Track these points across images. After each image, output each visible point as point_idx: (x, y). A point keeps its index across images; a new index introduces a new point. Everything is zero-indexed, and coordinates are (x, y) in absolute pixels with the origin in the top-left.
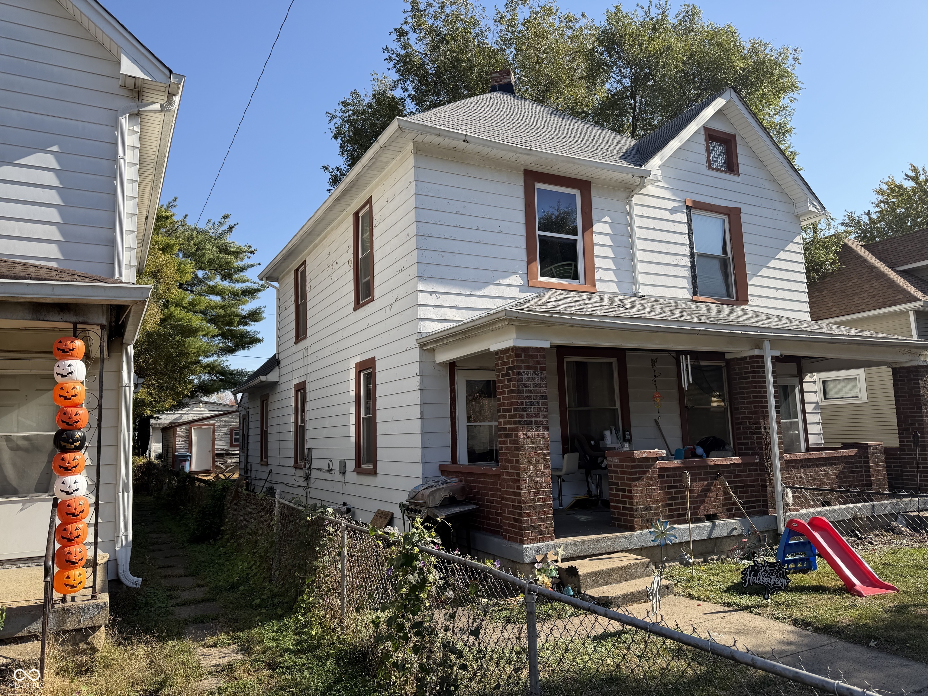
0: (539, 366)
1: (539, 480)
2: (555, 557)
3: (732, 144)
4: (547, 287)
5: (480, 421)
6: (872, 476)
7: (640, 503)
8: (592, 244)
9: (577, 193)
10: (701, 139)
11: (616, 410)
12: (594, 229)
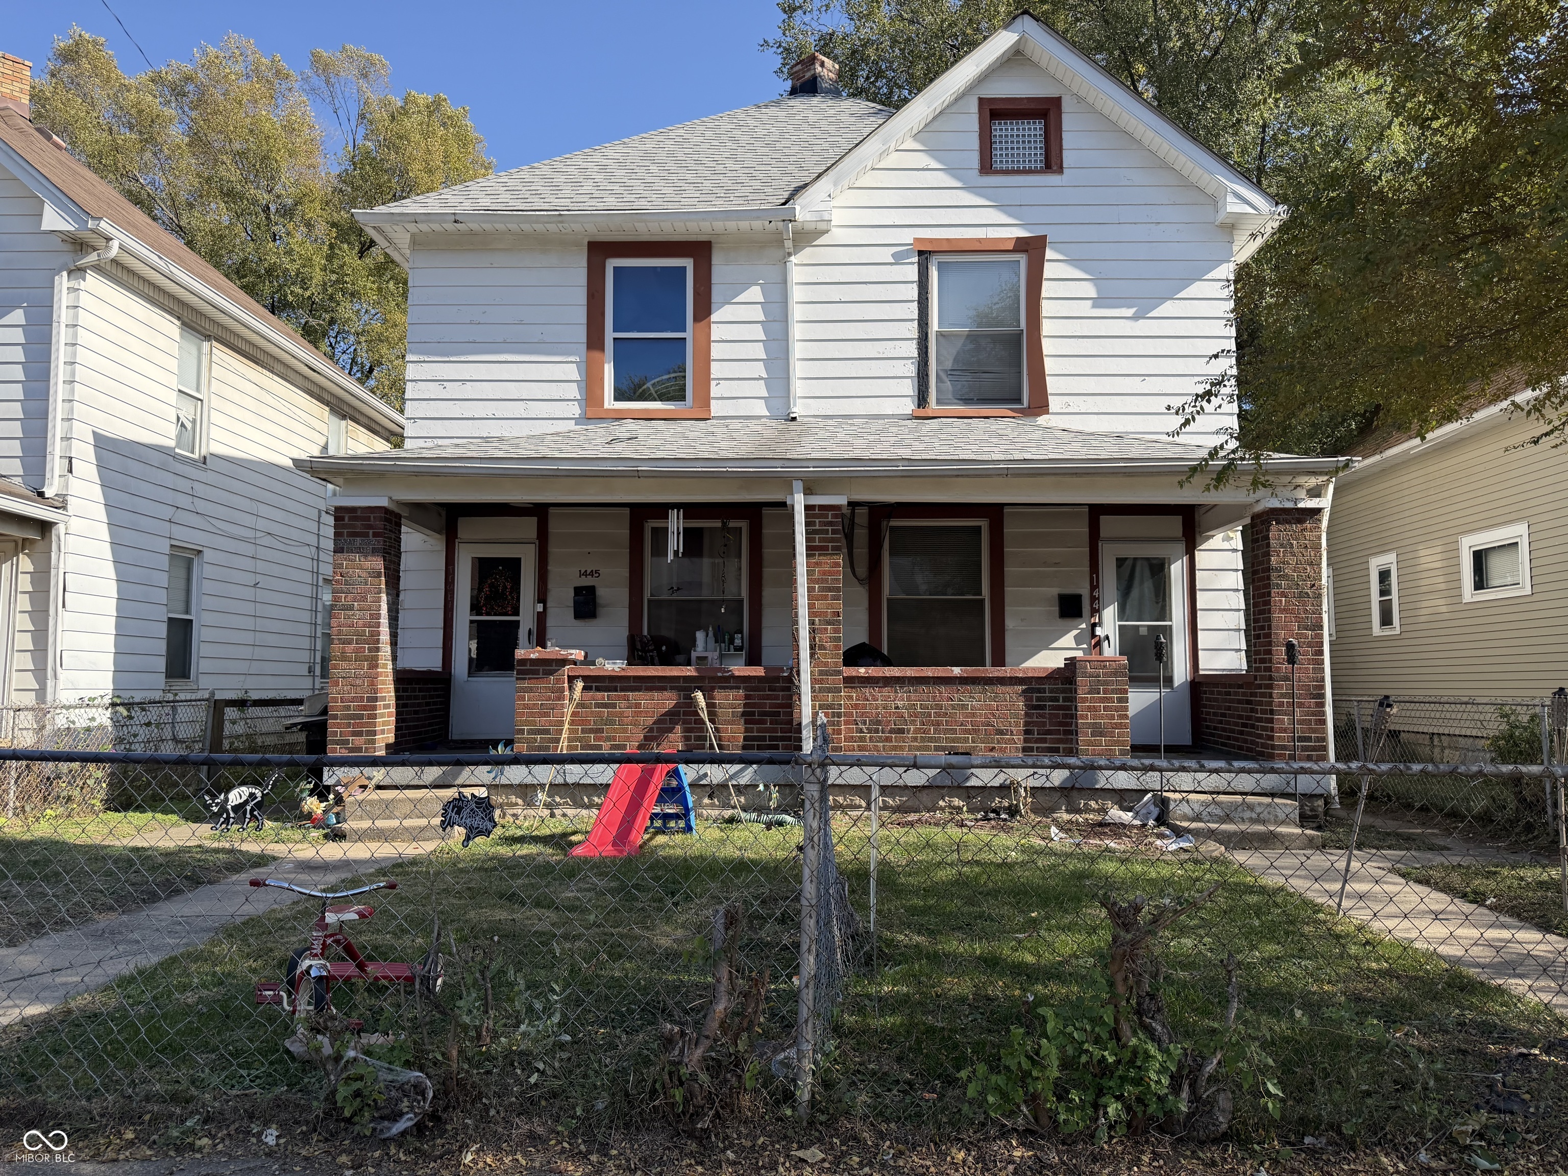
0: (371, 532)
1: (358, 682)
2: (366, 782)
3: (1052, 115)
4: (619, 417)
5: (495, 615)
6: (1082, 717)
7: (527, 723)
8: (709, 341)
9: (688, 263)
10: (971, 122)
11: (742, 601)
12: (714, 317)
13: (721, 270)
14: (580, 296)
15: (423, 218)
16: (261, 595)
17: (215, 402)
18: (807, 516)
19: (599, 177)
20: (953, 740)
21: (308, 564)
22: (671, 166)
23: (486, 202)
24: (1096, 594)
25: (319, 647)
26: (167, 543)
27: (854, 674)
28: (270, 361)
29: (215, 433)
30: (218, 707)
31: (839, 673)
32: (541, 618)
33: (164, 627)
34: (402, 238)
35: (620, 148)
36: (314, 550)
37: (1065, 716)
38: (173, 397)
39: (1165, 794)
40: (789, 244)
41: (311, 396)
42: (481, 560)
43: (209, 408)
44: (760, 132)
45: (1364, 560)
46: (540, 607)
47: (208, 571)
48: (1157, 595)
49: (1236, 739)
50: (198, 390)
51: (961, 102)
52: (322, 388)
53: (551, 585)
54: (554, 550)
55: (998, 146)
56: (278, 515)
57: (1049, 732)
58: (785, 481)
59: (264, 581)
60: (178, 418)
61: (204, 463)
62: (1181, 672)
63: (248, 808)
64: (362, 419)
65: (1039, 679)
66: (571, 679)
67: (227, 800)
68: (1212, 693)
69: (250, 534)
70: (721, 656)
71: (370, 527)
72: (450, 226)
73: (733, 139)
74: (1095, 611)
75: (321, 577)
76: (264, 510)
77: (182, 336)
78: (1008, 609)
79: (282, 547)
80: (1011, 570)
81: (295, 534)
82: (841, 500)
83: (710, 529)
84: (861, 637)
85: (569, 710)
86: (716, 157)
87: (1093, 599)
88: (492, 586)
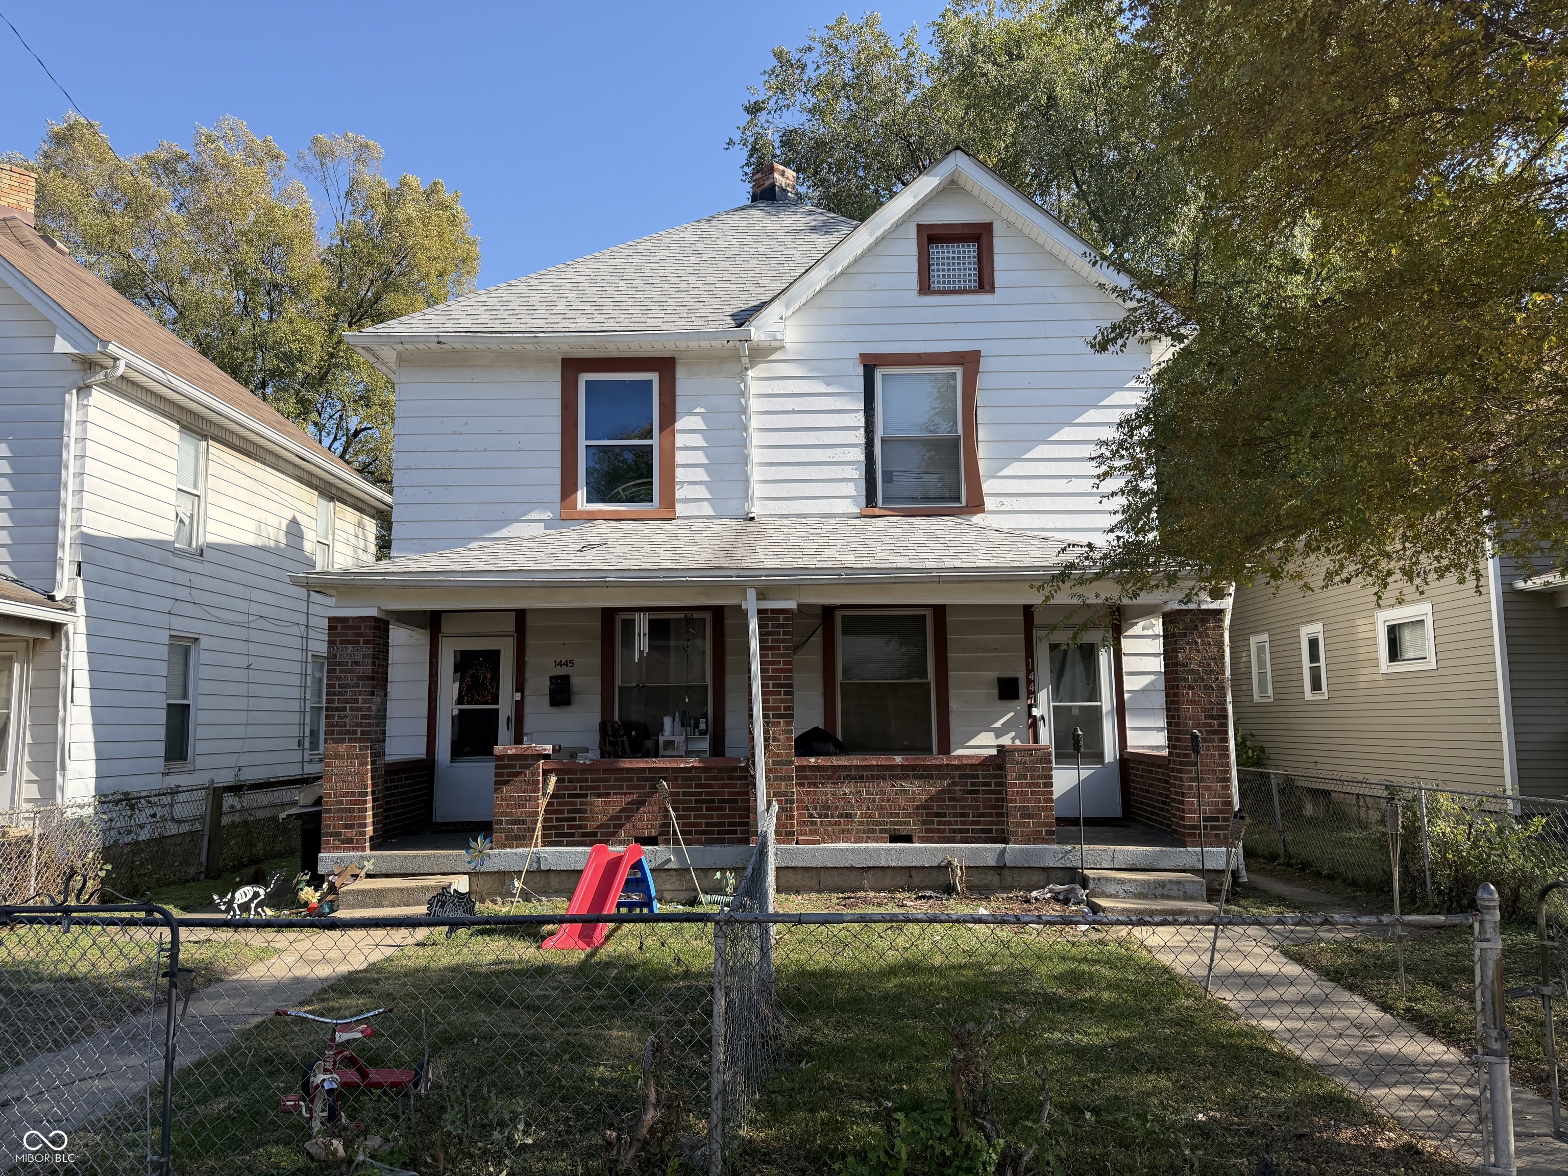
0: (362, 639)
2: (357, 871)
3: (984, 240)
4: (591, 518)
5: (476, 704)
6: (1011, 801)
7: (505, 814)
8: (673, 448)
9: (654, 377)
10: (910, 247)
11: (706, 687)
12: (678, 426)
13: (684, 384)
14: (555, 408)
15: (408, 339)
16: (254, 676)
17: (212, 497)
18: (760, 620)
19: (572, 295)
20: (897, 823)
21: (297, 643)
22: (639, 283)
23: (467, 323)
24: (1031, 677)
25: (308, 721)
26: (167, 633)
27: (805, 763)
28: (263, 454)
29: (211, 526)
30: (217, 793)
31: (791, 763)
32: (519, 707)
33: (163, 713)
34: (389, 355)
35: (592, 264)
36: (303, 628)
37: (997, 800)
38: (172, 496)
39: (1086, 872)
40: (745, 361)
41: (301, 482)
42: (463, 653)
43: (206, 502)
44: (722, 244)
45: (1295, 628)
46: (518, 696)
47: (205, 657)
48: (1088, 678)
49: (1158, 815)
50: (195, 486)
51: (901, 228)
52: (311, 474)
53: (528, 675)
54: (531, 642)
55: (935, 267)
56: (270, 599)
57: (983, 815)
58: (741, 589)
59: (256, 662)
60: (177, 515)
61: (201, 555)
62: (1110, 753)
63: (253, 905)
64: (349, 499)
65: (972, 766)
66: (546, 772)
67: (233, 898)
68: (1138, 770)
69: (242, 618)
70: (687, 740)
71: (361, 635)
72: (434, 346)
73: (698, 254)
74: (1032, 694)
75: (310, 654)
76: (257, 595)
77: (180, 438)
78: (952, 693)
79: (273, 628)
80: (954, 656)
81: (286, 615)
82: (791, 605)
83: (677, 620)
84: (816, 720)
85: (543, 803)
86: (681, 273)
87: (1029, 682)
88: (472, 676)
